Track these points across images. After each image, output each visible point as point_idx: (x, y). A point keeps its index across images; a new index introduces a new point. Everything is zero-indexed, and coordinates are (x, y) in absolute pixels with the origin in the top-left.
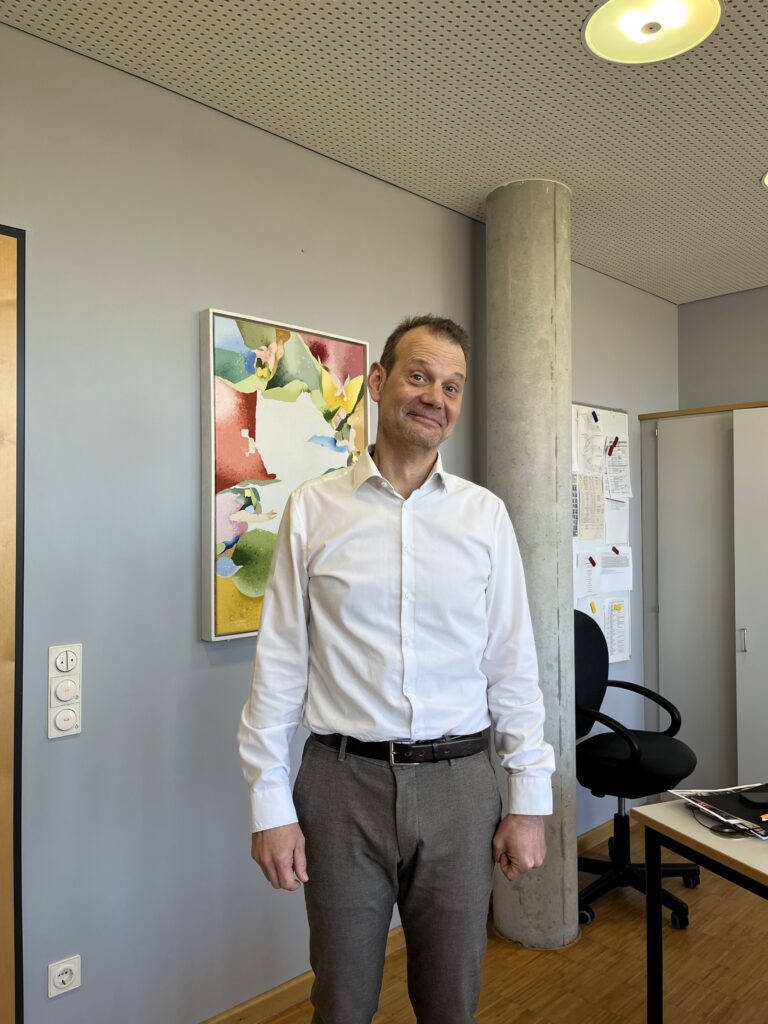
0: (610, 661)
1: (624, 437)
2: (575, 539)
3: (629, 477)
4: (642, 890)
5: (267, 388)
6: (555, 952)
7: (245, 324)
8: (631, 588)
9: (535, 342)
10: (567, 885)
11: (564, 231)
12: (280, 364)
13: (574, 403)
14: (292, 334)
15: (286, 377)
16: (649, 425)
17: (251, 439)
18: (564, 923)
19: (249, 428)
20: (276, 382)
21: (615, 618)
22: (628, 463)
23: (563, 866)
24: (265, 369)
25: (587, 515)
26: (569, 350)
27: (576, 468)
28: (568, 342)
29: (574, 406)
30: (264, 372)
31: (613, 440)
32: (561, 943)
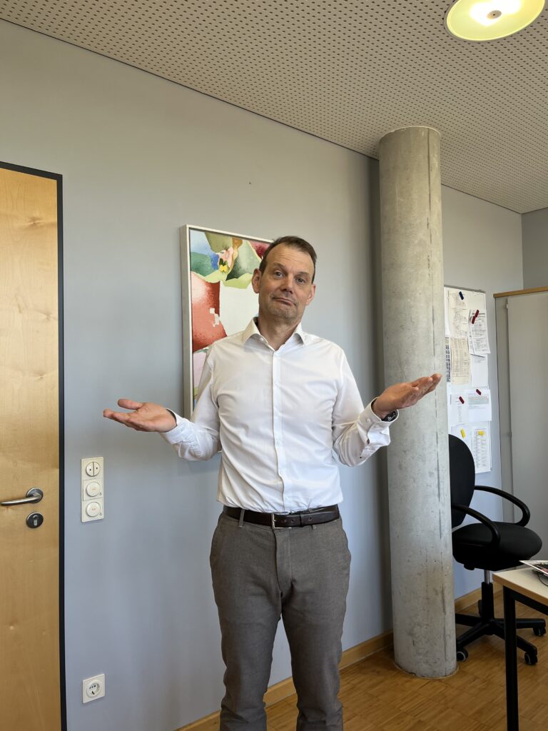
0: (476, 473)
1: (483, 310)
2: (448, 384)
3: (487, 339)
4: (502, 636)
5: (227, 279)
6: (440, 680)
7: (211, 234)
8: (491, 419)
9: (416, 242)
10: (448, 633)
11: (435, 162)
12: (236, 262)
13: (445, 286)
14: (244, 241)
15: (240, 271)
16: (501, 301)
17: (216, 315)
18: (446, 660)
19: (214, 307)
20: (233, 275)
21: (479, 441)
22: (487, 329)
23: (444, 618)
24: (226, 266)
25: (457, 366)
26: (441, 248)
27: (448, 333)
28: (441, 242)
29: (445, 288)
30: (225, 268)
31: (475, 312)
32: (444, 674)
